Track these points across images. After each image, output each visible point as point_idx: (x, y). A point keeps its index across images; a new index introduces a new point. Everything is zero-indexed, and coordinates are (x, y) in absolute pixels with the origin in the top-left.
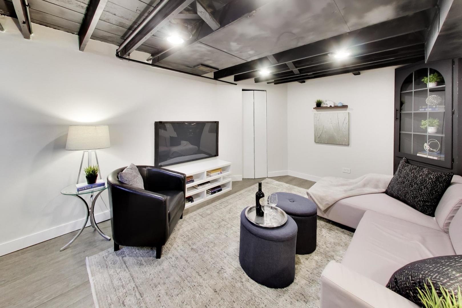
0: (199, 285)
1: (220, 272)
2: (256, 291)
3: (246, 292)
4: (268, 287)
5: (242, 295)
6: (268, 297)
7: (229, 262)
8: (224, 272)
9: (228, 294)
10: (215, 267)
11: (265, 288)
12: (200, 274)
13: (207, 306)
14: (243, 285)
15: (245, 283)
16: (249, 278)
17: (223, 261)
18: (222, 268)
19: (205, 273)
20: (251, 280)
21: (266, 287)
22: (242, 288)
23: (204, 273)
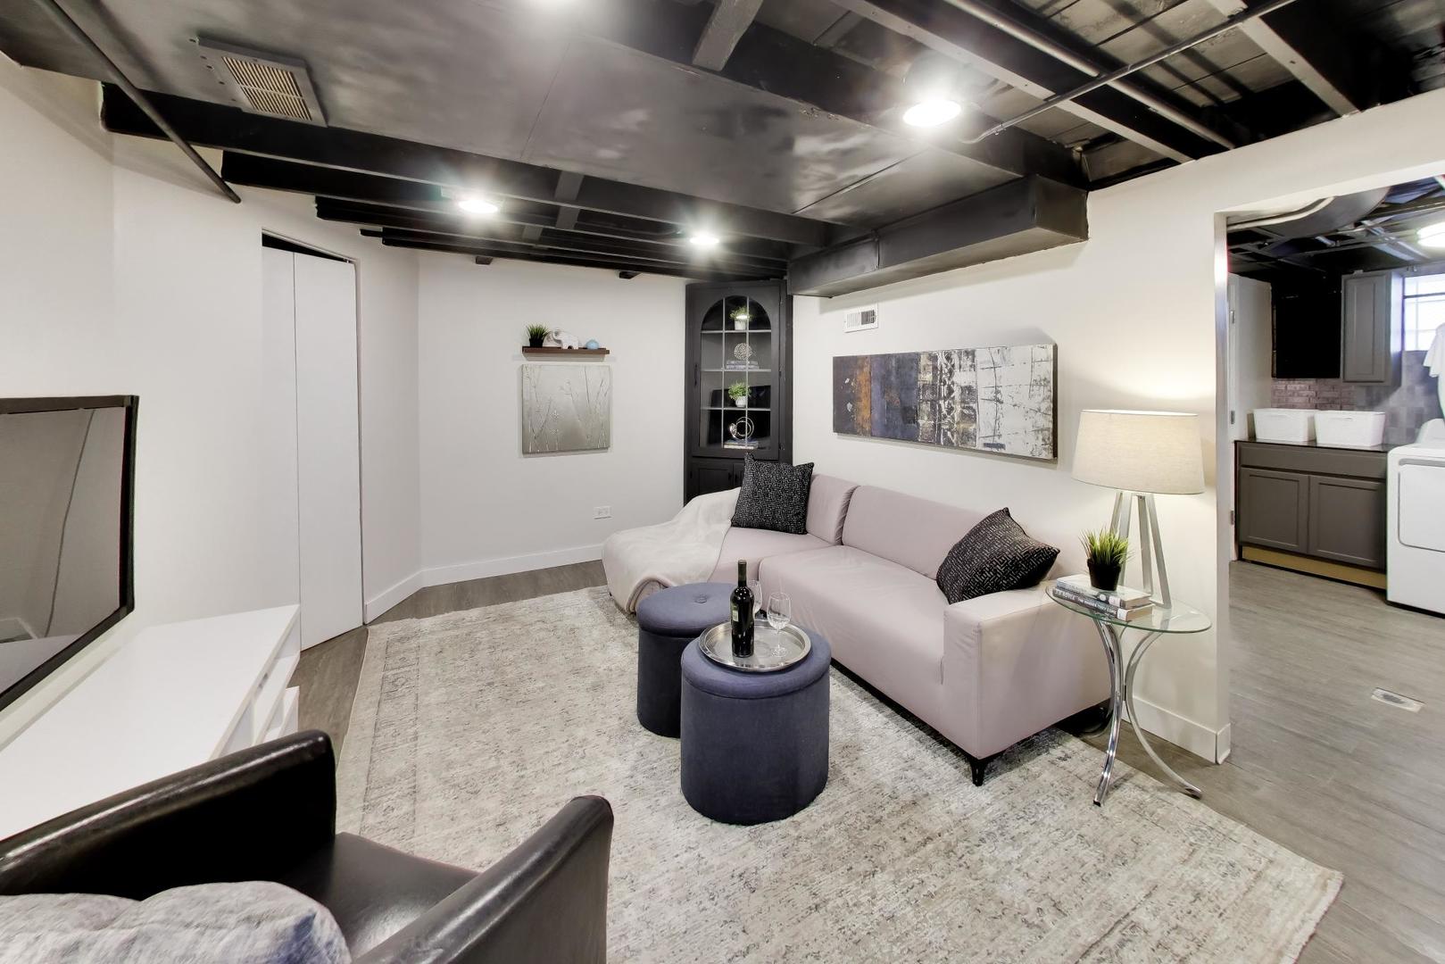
0: (784, 957)
1: (753, 885)
2: (827, 816)
3: (827, 836)
4: (821, 792)
5: (836, 847)
6: (845, 800)
7: (723, 851)
8: (756, 873)
9: (830, 876)
10: (728, 896)
11: (823, 799)
12: (744, 949)
13: (856, 938)
14: (807, 838)
15: (801, 832)
16: (789, 819)
17: (712, 867)
18: (740, 876)
19: (744, 931)
20: (795, 816)
21: (822, 795)
22: (815, 842)
23: (741, 934)
